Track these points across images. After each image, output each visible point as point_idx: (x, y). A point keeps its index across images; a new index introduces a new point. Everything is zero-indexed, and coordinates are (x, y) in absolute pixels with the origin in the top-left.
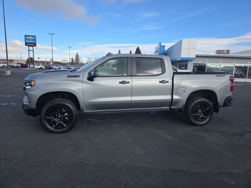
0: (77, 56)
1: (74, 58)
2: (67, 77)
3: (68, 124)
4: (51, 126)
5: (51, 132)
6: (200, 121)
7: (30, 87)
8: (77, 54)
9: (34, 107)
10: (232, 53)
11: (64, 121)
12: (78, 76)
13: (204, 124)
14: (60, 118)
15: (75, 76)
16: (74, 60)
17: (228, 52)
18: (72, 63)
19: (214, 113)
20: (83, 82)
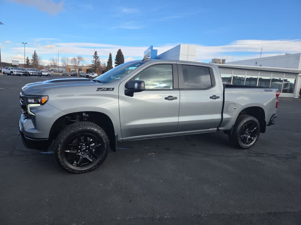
0: (35, 56)
1: (31, 58)
2: (97, 90)
3: (96, 158)
4: (72, 164)
5: (73, 172)
6: (247, 144)
7: (39, 105)
8: (35, 53)
9: (46, 136)
10: (228, 63)
11: (91, 154)
12: (112, 88)
13: (250, 147)
14: (84, 151)
15: (108, 89)
16: (30, 62)
17: (224, 61)
18: (27, 65)
19: (261, 133)
20: (118, 97)
